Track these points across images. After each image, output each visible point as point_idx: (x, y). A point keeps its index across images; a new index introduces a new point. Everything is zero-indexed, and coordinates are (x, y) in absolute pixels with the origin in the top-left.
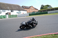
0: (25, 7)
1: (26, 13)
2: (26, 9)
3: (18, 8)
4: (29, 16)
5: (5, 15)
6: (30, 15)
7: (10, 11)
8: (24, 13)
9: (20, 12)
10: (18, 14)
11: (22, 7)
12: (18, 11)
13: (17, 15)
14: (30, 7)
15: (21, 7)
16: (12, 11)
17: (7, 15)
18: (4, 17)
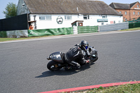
1: (122, 22)
2: (120, 12)
3: (100, 8)
4: (130, 28)
6: (131, 26)
7: (81, 18)
8: (117, 22)
9: (105, 19)
10: (100, 24)
11: (112, 5)
12: (100, 18)
14: (132, 5)
15: (108, 6)
16: (85, 18)
17: (74, 26)
18: (69, 31)
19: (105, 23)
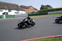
0: (24, 6)
1: (25, 13)
2: (24, 9)
3: (16, 7)
5: (2, 14)
6: (29, 15)
7: (7, 11)
8: (23, 14)
9: (18, 12)
11: (21, 6)
13: (15, 15)
14: (29, 7)
15: (19, 7)
16: (9, 11)
17: (4, 15)
18: (1, 17)
19: (18, 14)
